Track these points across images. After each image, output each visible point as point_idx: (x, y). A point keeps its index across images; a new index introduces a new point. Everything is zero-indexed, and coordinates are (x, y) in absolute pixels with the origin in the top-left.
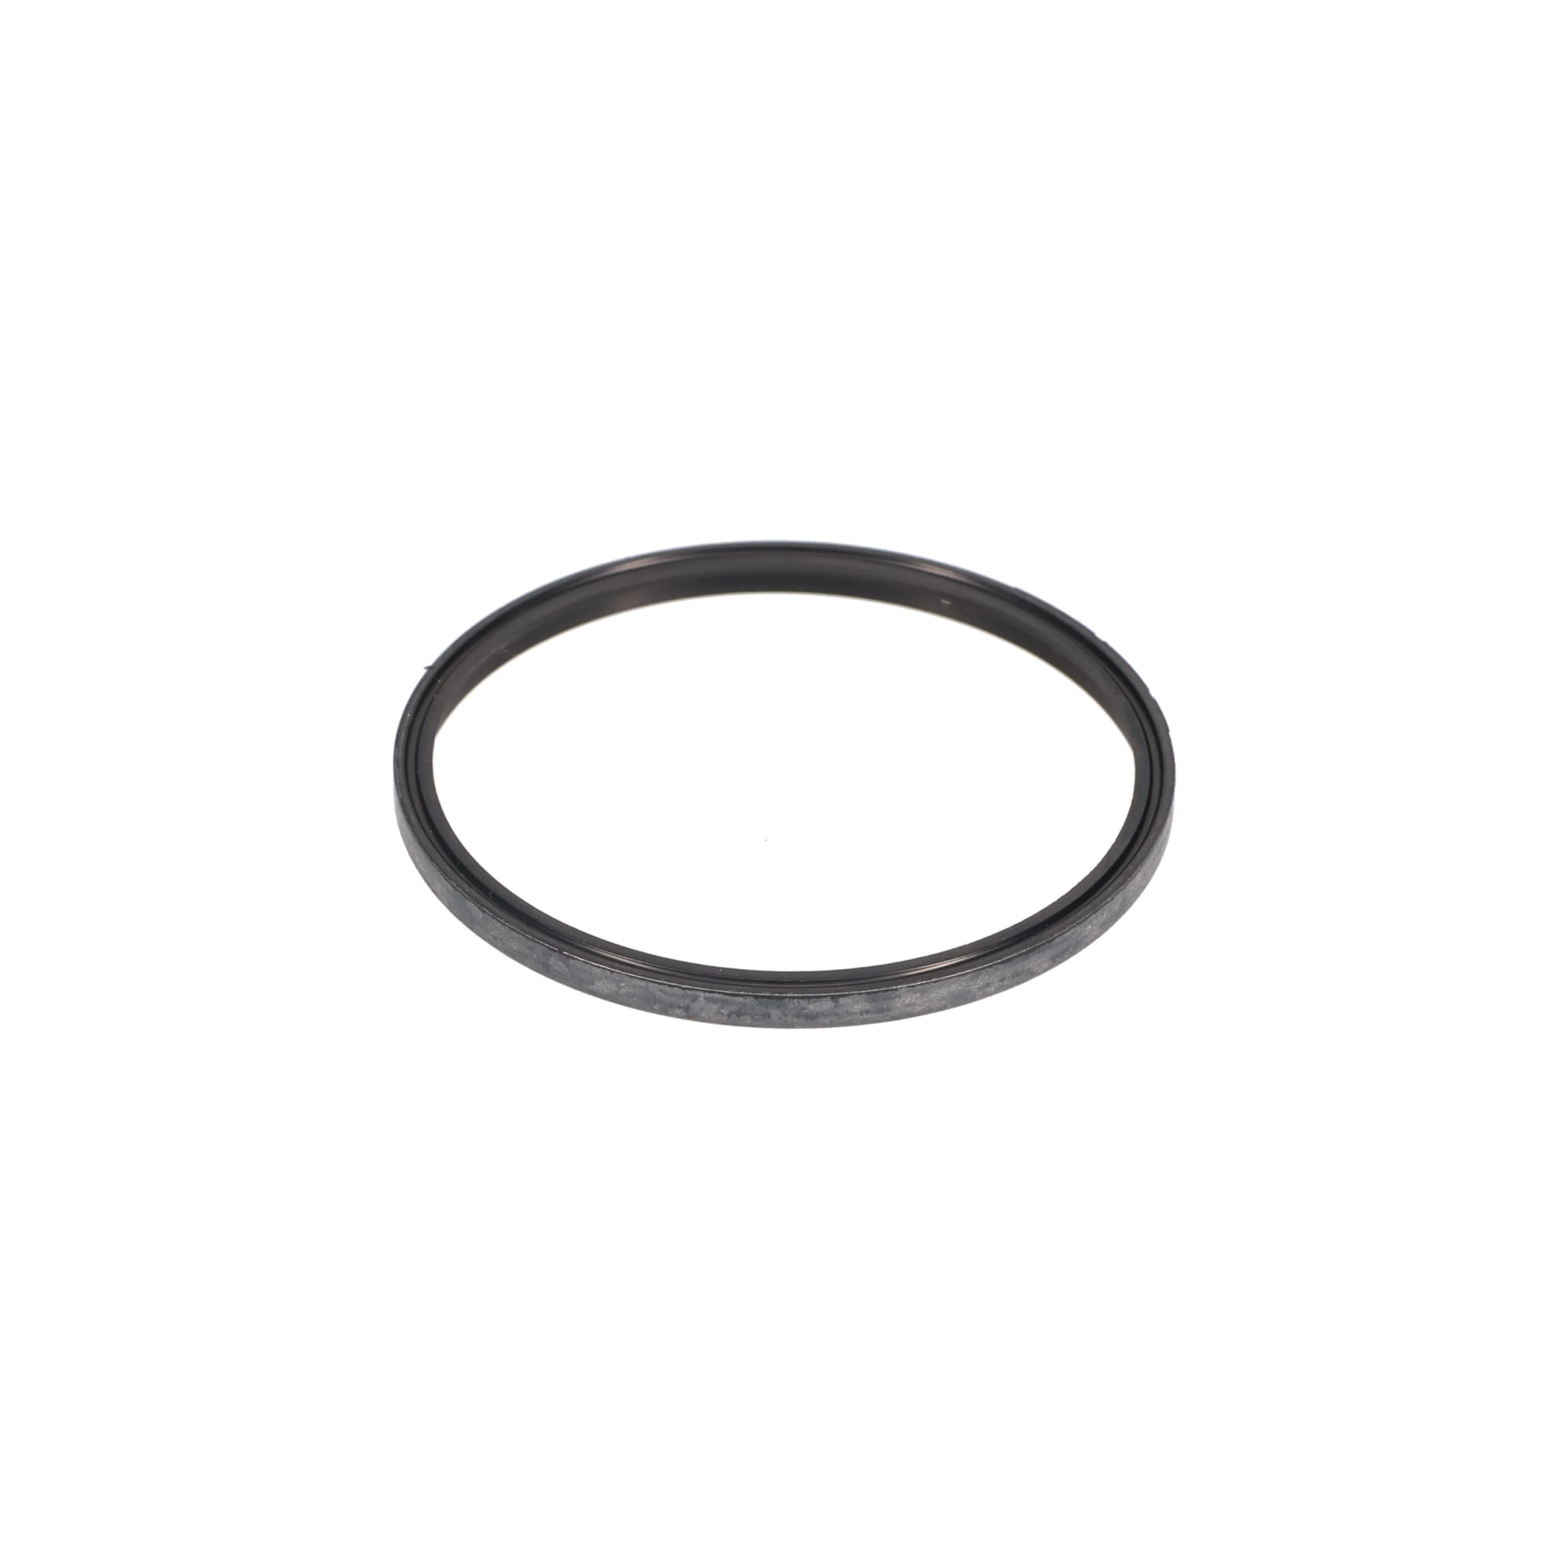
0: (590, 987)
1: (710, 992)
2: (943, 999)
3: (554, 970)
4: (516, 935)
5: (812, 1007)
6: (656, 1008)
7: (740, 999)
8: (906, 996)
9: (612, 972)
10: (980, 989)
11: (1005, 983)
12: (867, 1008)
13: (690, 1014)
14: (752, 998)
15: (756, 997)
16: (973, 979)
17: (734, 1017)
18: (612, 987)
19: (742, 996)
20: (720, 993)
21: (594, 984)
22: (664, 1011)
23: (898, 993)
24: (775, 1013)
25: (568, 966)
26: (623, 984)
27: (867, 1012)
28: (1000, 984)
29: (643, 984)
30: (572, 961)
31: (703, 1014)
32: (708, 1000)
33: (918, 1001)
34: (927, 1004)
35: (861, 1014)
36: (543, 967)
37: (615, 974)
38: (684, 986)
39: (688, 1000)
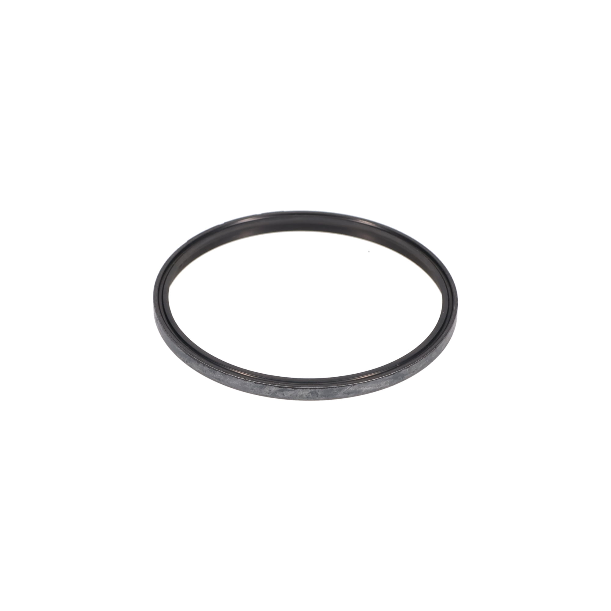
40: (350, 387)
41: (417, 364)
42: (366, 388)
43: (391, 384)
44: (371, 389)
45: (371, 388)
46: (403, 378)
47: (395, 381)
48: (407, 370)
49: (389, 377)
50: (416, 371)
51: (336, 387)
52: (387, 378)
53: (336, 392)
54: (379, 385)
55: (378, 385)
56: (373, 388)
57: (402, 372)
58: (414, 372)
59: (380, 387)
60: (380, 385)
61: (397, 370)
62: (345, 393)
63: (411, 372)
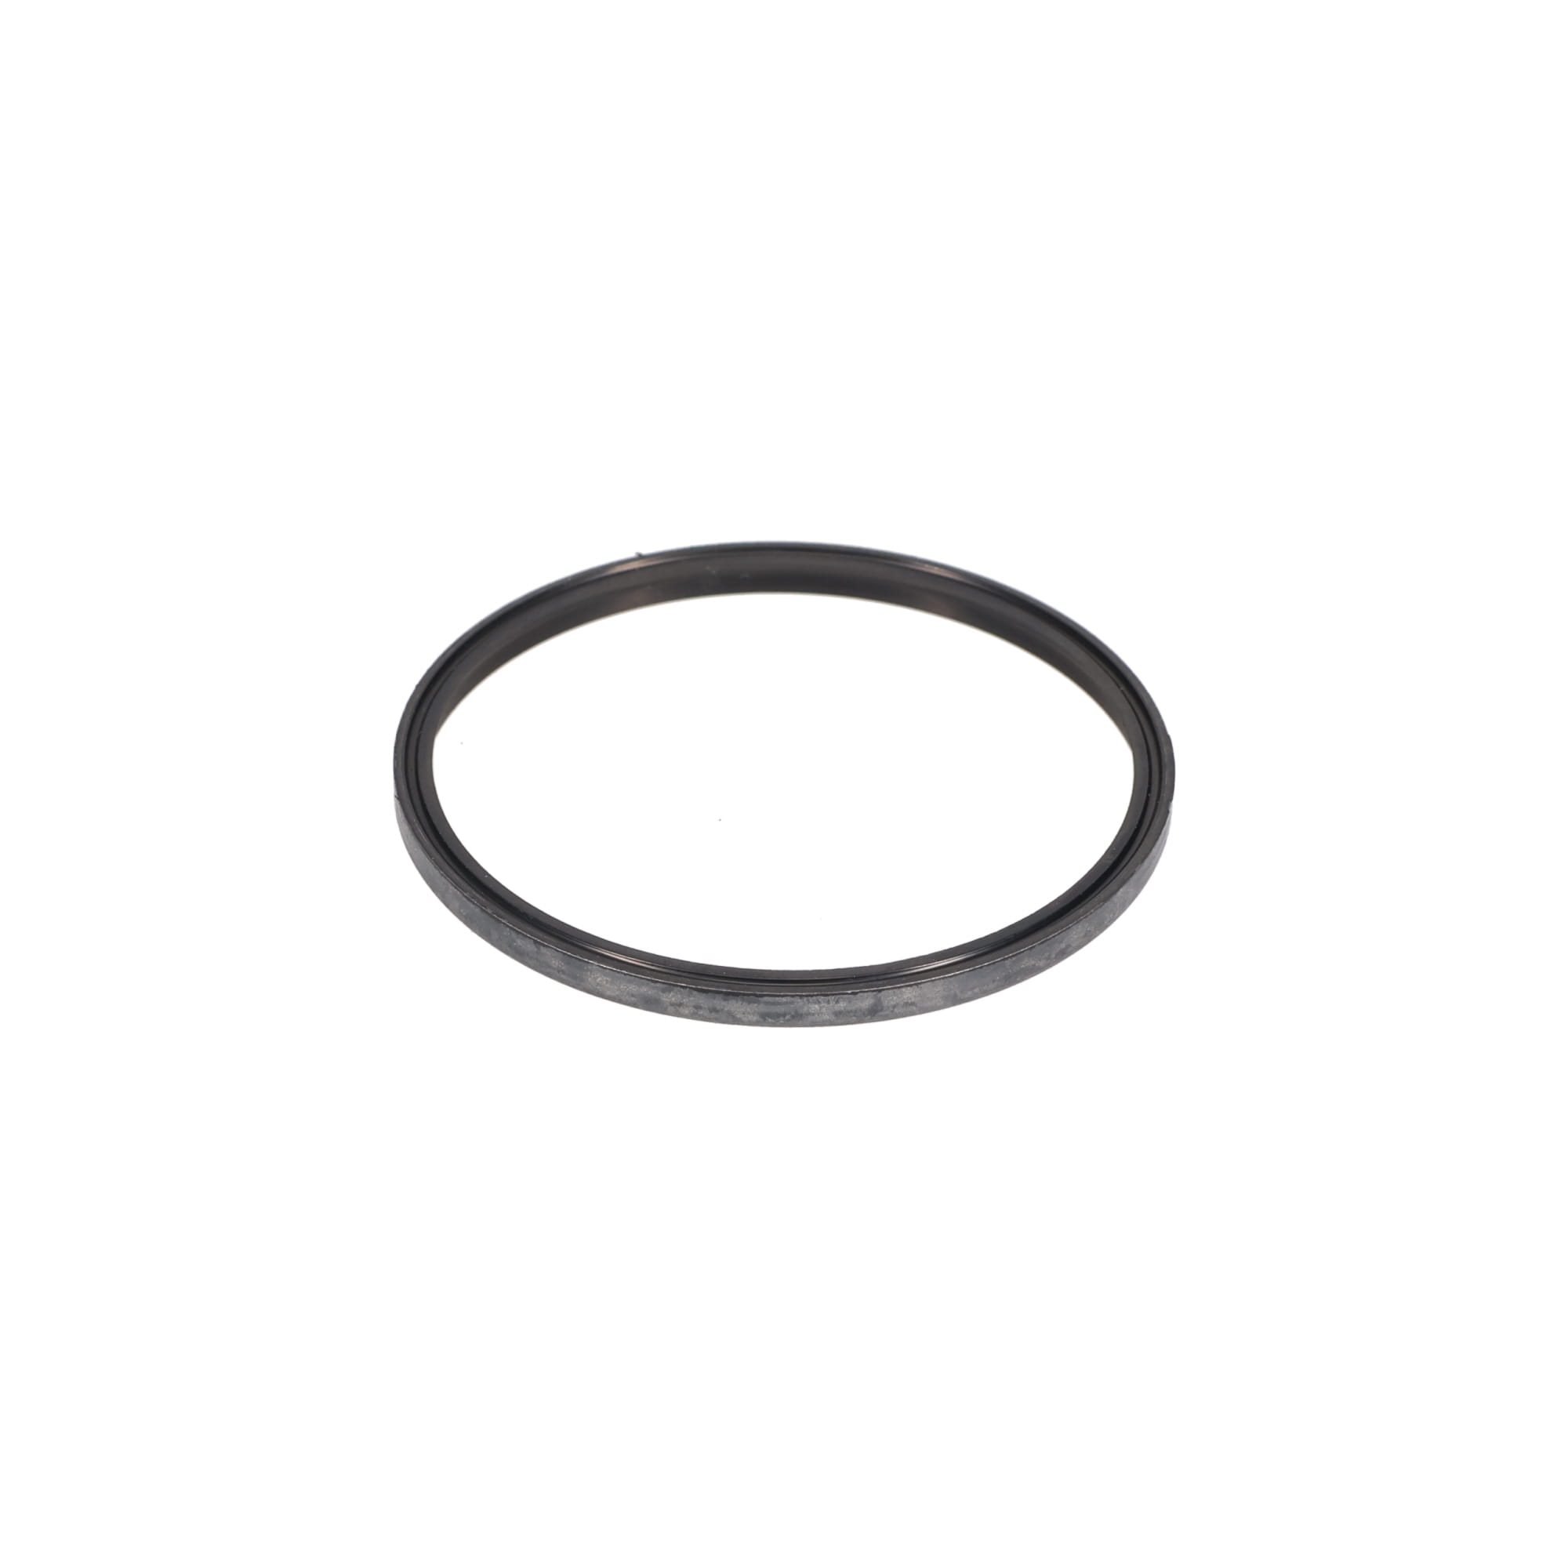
2: (633, 996)
5: (520, 942)
8: (597, 974)
10: (672, 1004)
11: (701, 1012)
12: (563, 968)
16: (664, 991)
23: (590, 967)
27: (563, 972)
28: (696, 1011)
33: (608, 985)
34: (617, 993)
35: (559, 972)
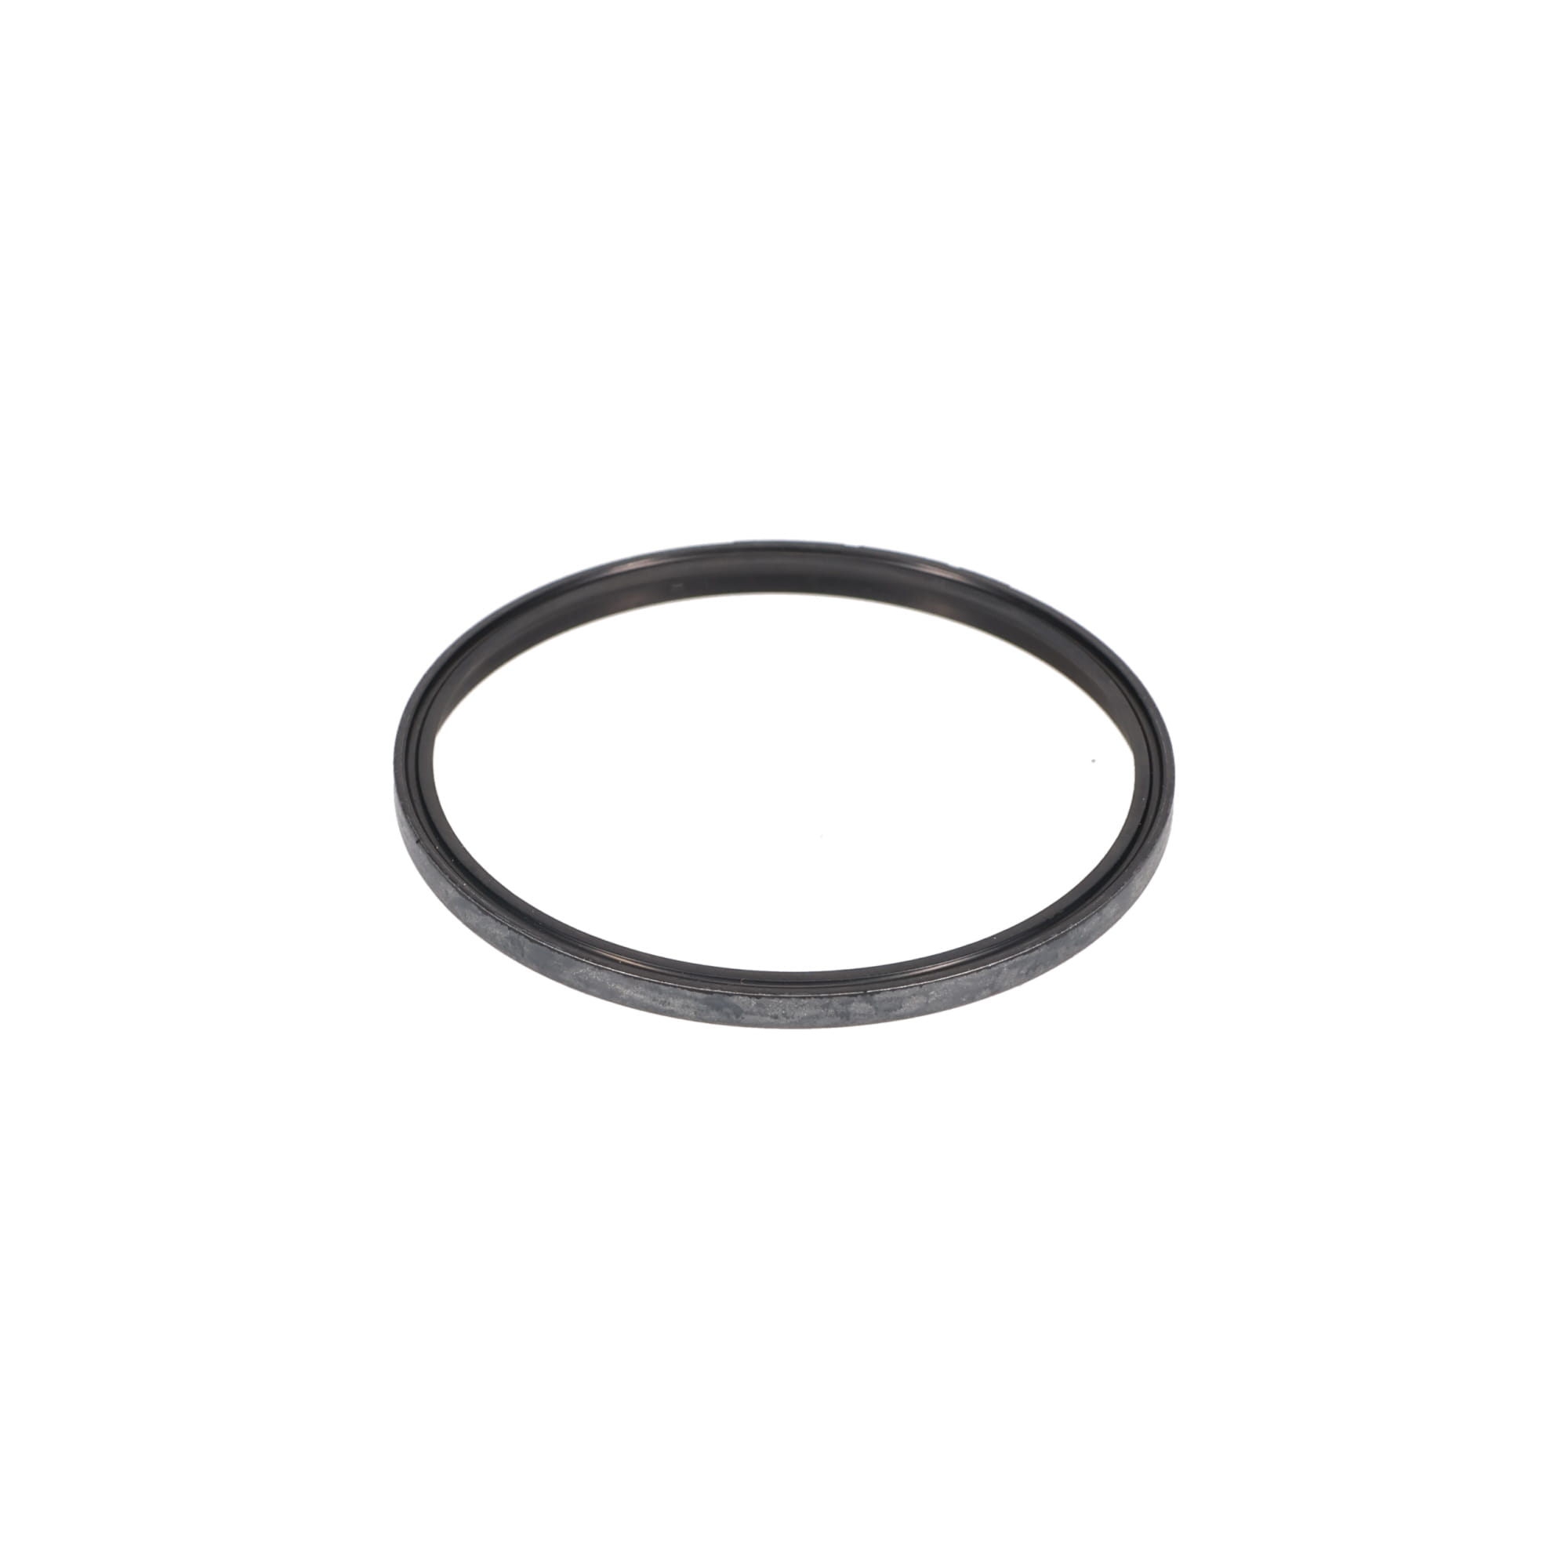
0: (898, 1012)
1: (1011, 959)
3: (856, 1014)
4: (806, 1001)
6: (964, 1000)
7: (1037, 952)
9: (921, 986)
13: (995, 990)
14: (1045, 946)
15: (1047, 943)
17: (1031, 972)
18: (920, 1000)
19: (1037, 948)
20: (1019, 955)
21: (901, 1007)
22: (972, 999)
24: (1062, 950)
25: (871, 1003)
26: (932, 993)
29: (952, 982)
30: (877, 996)
31: (1006, 984)
32: (1010, 968)
36: (842, 1017)
37: (924, 986)
38: (990, 965)
39: (993, 977)
40: (592, 970)
41: (789, 1002)
42: (629, 991)
43: (699, 1018)
44: (642, 1000)
45: (642, 997)
46: (737, 1016)
47: (714, 1014)
48: (754, 1002)
49: (694, 997)
50: (783, 1020)
51: (559, 953)
52: (688, 993)
53: (560, 966)
54: (665, 1002)
55: (663, 999)
56: (648, 1001)
57: (735, 1000)
58: (776, 1017)
59: (668, 1008)
60: (669, 1004)
61: (722, 990)
62: (580, 980)
63: (767, 1015)
